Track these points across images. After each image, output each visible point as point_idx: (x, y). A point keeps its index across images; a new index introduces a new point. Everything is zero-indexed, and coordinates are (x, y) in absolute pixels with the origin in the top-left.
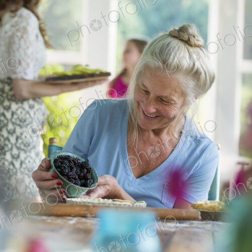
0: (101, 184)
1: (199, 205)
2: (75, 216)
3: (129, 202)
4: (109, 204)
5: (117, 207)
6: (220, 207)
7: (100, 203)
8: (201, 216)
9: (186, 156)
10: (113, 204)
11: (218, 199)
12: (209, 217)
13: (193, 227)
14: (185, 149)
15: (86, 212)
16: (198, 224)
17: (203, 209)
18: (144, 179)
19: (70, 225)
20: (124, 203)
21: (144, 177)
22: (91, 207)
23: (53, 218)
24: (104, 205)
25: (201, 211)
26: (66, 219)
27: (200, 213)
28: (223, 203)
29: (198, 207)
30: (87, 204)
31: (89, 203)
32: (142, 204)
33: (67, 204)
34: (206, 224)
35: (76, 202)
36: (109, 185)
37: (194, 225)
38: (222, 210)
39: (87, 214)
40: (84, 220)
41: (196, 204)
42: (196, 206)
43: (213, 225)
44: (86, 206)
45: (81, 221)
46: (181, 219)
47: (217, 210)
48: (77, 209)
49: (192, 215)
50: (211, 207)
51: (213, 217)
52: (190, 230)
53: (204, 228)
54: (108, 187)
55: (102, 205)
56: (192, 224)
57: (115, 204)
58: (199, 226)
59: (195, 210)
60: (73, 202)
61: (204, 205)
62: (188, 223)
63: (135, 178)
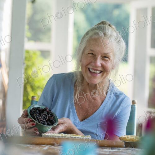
0: (61, 123)
1: (123, 138)
2: (47, 145)
3: (80, 136)
4: (68, 137)
5: (73, 139)
6: (137, 139)
7: (63, 137)
8: (125, 145)
9: (110, 106)
10: (71, 137)
11: (135, 134)
12: (130, 146)
13: (120, 152)
14: (110, 102)
15: (54, 142)
16: (123, 150)
17: (126, 140)
18: (85, 122)
19: (44, 150)
20: (77, 137)
21: (86, 120)
22: (57, 139)
23: (34, 146)
24: (65, 138)
25: (125, 142)
26: (42, 146)
27: (124, 143)
28: (138, 137)
29: (123, 139)
30: (54, 137)
31: (56, 136)
32: (88, 137)
33: (42, 137)
34: (128, 150)
35: (48, 136)
36: (66, 123)
37: (120, 151)
38: (138, 141)
39: (55, 143)
40: (53, 147)
41: (122, 137)
42: (122, 138)
43: (132, 151)
44: (54, 138)
45: (51, 147)
46: (112, 147)
47: (135, 141)
48: (49, 140)
49: (119, 144)
50: (131, 139)
51: (132, 145)
52: (118, 153)
53: (127, 152)
54: (66, 125)
55: (64, 137)
56: (119, 150)
57: (72, 137)
58: (124, 151)
59: (121, 141)
60: (46, 136)
61: (127, 138)
62: (117, 149)
63: (80, 121)
